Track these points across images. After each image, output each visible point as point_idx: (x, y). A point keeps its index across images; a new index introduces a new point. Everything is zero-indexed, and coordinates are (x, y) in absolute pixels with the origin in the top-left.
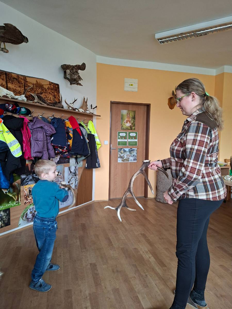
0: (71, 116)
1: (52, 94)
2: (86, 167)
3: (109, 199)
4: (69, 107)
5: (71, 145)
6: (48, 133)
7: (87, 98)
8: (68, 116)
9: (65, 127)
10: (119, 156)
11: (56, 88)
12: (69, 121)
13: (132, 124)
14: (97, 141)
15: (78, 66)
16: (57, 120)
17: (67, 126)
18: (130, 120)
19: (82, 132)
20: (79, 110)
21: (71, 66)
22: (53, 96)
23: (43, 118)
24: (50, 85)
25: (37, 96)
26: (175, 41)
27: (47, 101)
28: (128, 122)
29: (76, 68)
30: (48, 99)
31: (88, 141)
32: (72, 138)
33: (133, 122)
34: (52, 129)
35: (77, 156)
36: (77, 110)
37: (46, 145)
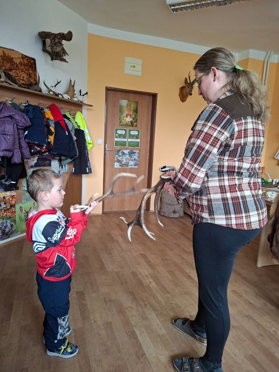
0: (52, 104)
1: (26, 71)
2: (73, 172)
3: (103, 213)
4: (50, 91)
5: (52, 143)
6: (21, 125)
7: (75, 80)
8: (49, 103)
9: (44, 118)
10: (116, 159)
11: (31, 63)
12: (49, 110)
13: (134, 118)
14: (88, 138)
15: (61, 34)
16: (33, 108)
17: (47, 116)
18: (131, 113)
19: (67, 126)
20: (64, 96)
21: (52, 34)
22: (28, 75)
23: (13, 105)
24: (23, 58)
25: (4, 72)
26: (191, 9)
27: (19, 81)
28: (129, 117)
29: (59, 37)
30: (20, 79)
31: (75, 138)
32: (53, 133)
33: (134, 116)
34: (25, 120)
35: (60, 157)
36: (60, 96)
37: (18, 141)
